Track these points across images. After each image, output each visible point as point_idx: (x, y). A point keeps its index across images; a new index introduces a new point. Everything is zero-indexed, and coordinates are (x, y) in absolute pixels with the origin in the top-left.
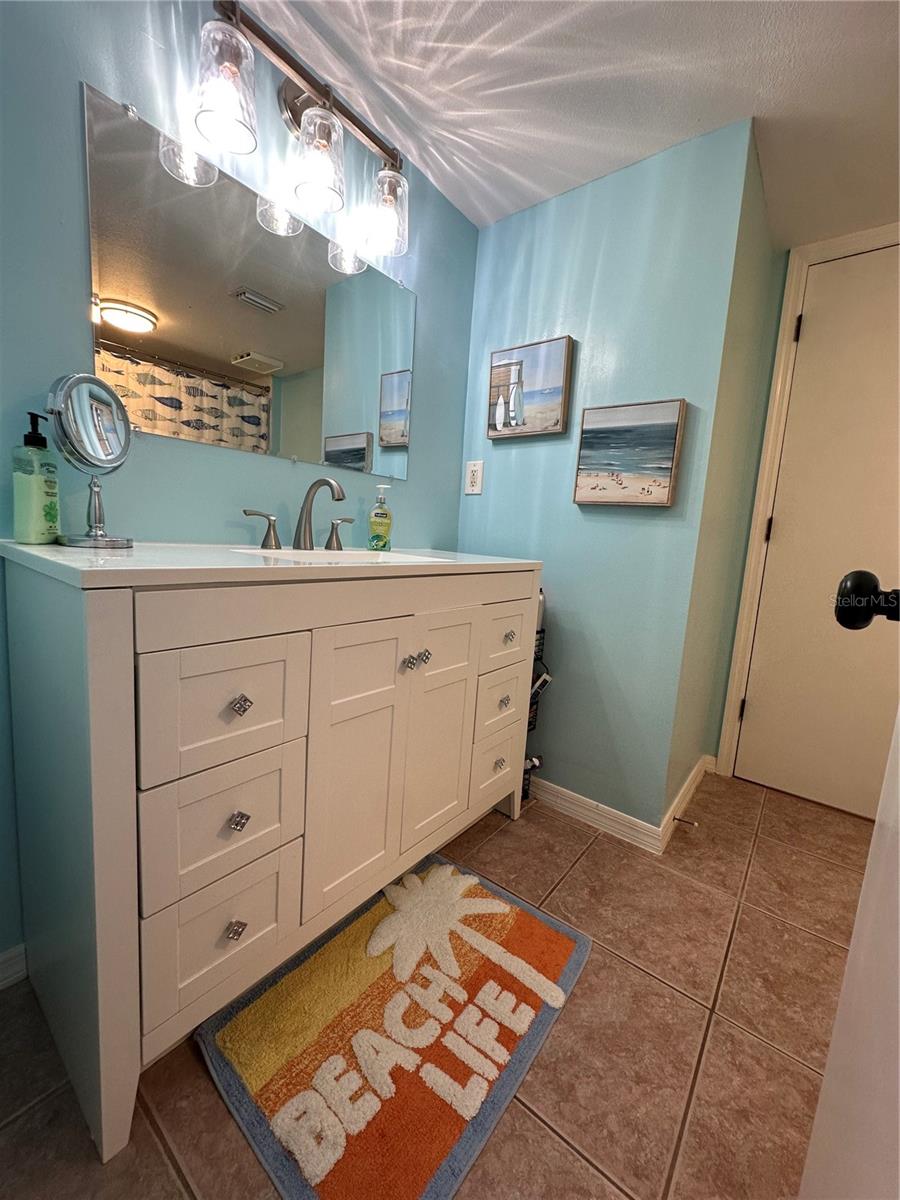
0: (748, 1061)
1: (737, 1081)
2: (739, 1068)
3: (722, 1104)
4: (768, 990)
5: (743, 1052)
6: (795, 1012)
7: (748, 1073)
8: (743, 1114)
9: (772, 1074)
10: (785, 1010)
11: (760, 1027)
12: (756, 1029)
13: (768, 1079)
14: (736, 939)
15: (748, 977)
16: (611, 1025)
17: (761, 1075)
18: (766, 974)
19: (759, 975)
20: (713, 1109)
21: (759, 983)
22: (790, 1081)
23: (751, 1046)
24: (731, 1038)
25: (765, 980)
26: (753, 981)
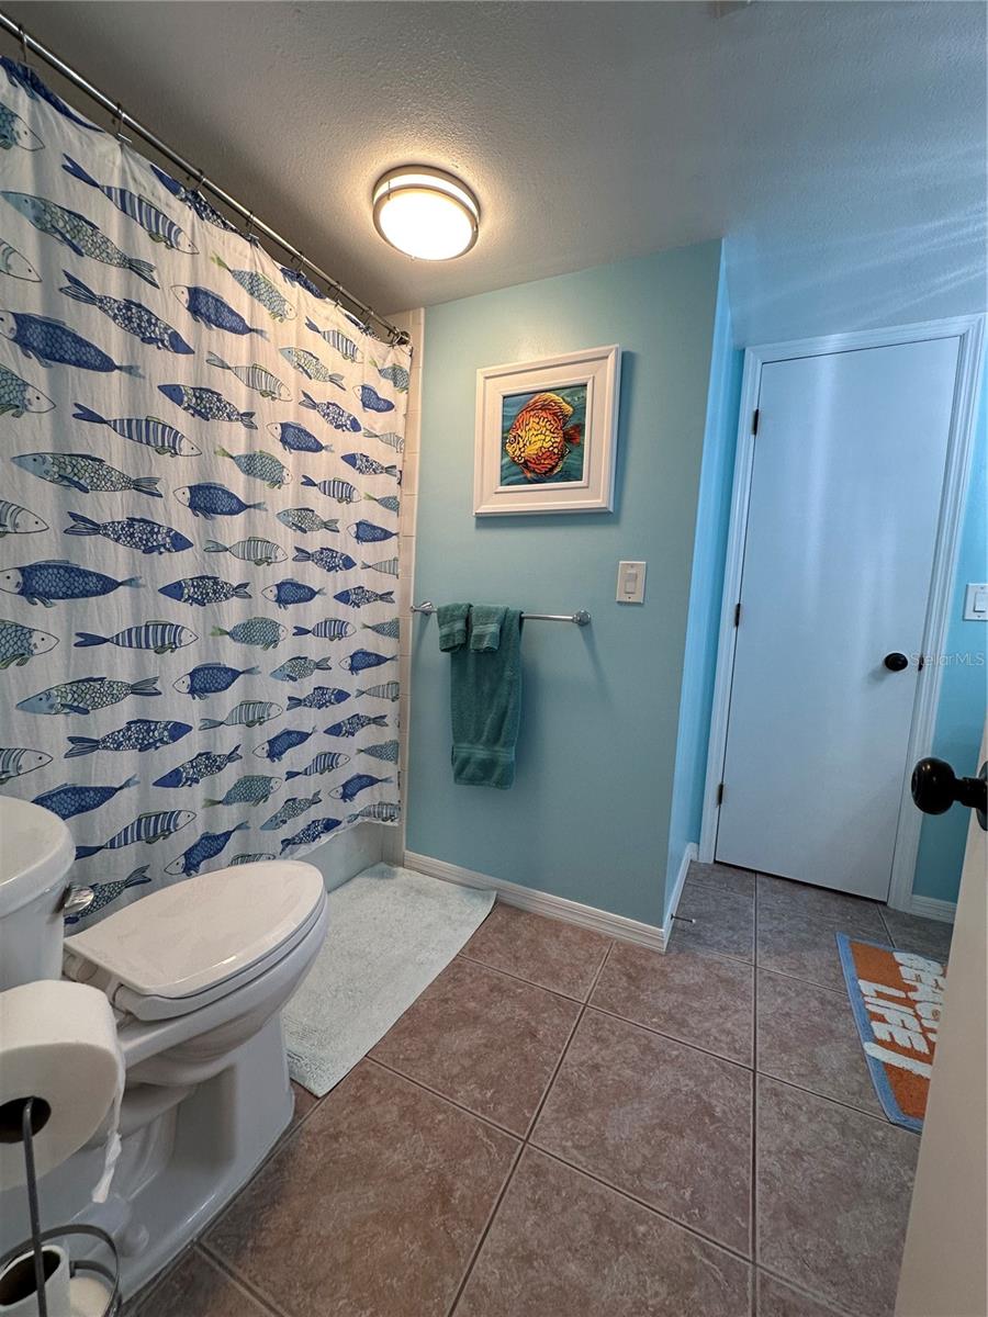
0: (723, 1038)
1: (729, 1025)
2: (728, 1033)
3: (737, 1011)
4: (710, 1104)
5: (727, 1043)
6: (687, 1085)
7: (723, 1031)
8: (723, 1009)
9: (707, 1033)
10: (696, 1086)
11: (716, 1066)
12: (718, 1063)
13: (709, 1030)
14: (748, 1172)
15: (730, 1116)
16: (823, 1043)
17: (714, 1031)
18: (712, 1124)
19: (719, 1121)
20: (740, 1008)
21: (718, 1112)
22: (696, 1032)
23: (721, 1048)
24: (737, 1052)
25: (712, 1116)
26: (724, 1112)
